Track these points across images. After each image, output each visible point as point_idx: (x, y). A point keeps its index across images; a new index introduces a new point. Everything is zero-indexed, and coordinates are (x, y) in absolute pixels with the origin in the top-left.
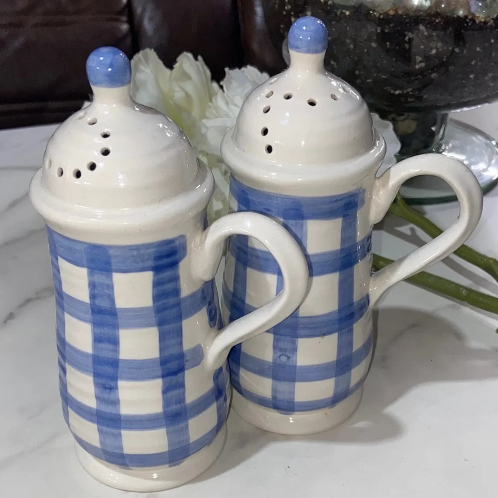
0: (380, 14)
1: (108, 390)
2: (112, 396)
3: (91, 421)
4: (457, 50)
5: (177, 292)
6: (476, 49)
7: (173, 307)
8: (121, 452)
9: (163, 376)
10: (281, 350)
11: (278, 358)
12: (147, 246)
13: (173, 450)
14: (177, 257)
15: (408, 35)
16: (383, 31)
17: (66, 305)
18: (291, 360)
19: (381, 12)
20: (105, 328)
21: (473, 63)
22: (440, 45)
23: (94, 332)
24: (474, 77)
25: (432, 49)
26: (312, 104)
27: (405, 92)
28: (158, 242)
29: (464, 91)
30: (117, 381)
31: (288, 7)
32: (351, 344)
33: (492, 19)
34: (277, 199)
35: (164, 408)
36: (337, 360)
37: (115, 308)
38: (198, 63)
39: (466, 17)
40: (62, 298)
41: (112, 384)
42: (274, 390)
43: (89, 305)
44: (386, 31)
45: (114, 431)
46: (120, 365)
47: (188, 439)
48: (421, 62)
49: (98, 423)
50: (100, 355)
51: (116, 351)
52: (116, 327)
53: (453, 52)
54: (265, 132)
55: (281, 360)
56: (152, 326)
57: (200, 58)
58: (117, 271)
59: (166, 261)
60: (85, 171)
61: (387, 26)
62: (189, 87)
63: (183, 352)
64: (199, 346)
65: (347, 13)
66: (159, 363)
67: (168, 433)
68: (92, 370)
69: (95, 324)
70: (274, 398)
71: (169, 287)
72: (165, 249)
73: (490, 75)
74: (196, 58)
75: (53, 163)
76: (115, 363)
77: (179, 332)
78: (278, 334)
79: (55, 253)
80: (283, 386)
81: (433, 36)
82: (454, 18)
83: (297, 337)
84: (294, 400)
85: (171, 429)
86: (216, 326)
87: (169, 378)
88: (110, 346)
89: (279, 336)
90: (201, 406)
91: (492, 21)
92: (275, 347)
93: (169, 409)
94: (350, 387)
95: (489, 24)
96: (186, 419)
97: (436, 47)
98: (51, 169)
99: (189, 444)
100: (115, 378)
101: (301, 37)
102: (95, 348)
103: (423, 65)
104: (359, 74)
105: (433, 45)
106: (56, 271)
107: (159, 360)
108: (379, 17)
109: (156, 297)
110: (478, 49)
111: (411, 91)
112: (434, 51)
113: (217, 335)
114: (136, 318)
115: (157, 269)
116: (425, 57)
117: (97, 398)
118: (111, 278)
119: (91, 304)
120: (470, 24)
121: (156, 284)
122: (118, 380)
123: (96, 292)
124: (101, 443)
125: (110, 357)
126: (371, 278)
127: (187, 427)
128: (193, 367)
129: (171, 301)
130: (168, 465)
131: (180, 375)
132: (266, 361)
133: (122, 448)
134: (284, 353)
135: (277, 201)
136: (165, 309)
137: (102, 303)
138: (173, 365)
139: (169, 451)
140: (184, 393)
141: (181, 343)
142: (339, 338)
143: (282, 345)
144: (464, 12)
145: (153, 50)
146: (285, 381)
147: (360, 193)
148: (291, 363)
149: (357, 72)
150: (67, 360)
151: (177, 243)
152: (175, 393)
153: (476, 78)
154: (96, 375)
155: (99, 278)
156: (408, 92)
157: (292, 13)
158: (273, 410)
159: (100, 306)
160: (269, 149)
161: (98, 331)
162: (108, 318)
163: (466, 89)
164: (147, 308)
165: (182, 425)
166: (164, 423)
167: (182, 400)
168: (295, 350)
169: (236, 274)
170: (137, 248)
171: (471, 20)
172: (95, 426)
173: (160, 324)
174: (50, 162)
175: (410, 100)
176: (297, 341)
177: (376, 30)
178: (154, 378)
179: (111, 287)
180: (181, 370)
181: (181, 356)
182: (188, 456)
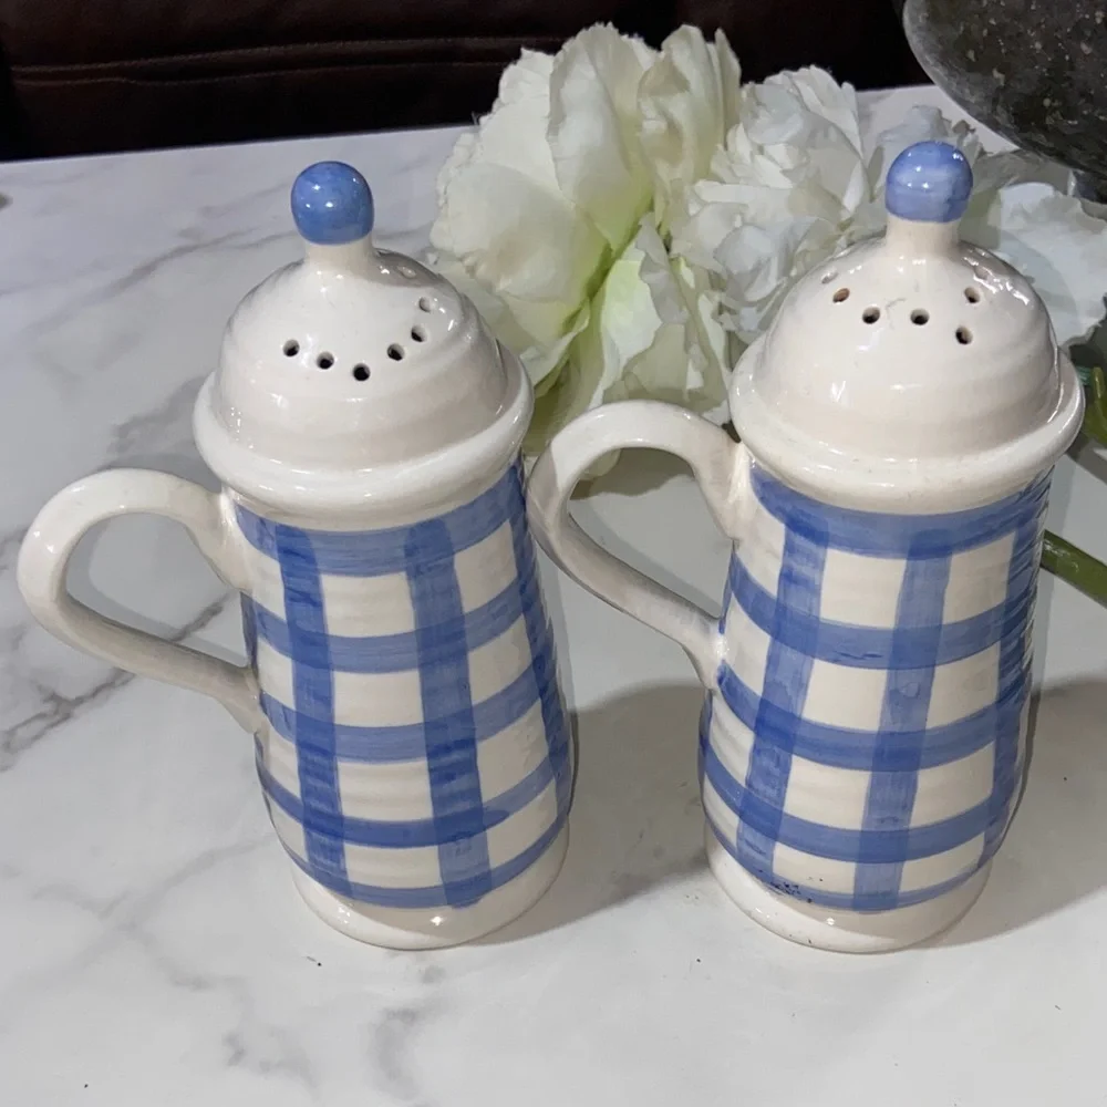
38: (710, 46)
57: (720, 34)
62: (679, 107)
74: (709, 36)
104: (1050, 106)
145: (610, 24)
149: (1047, 102)
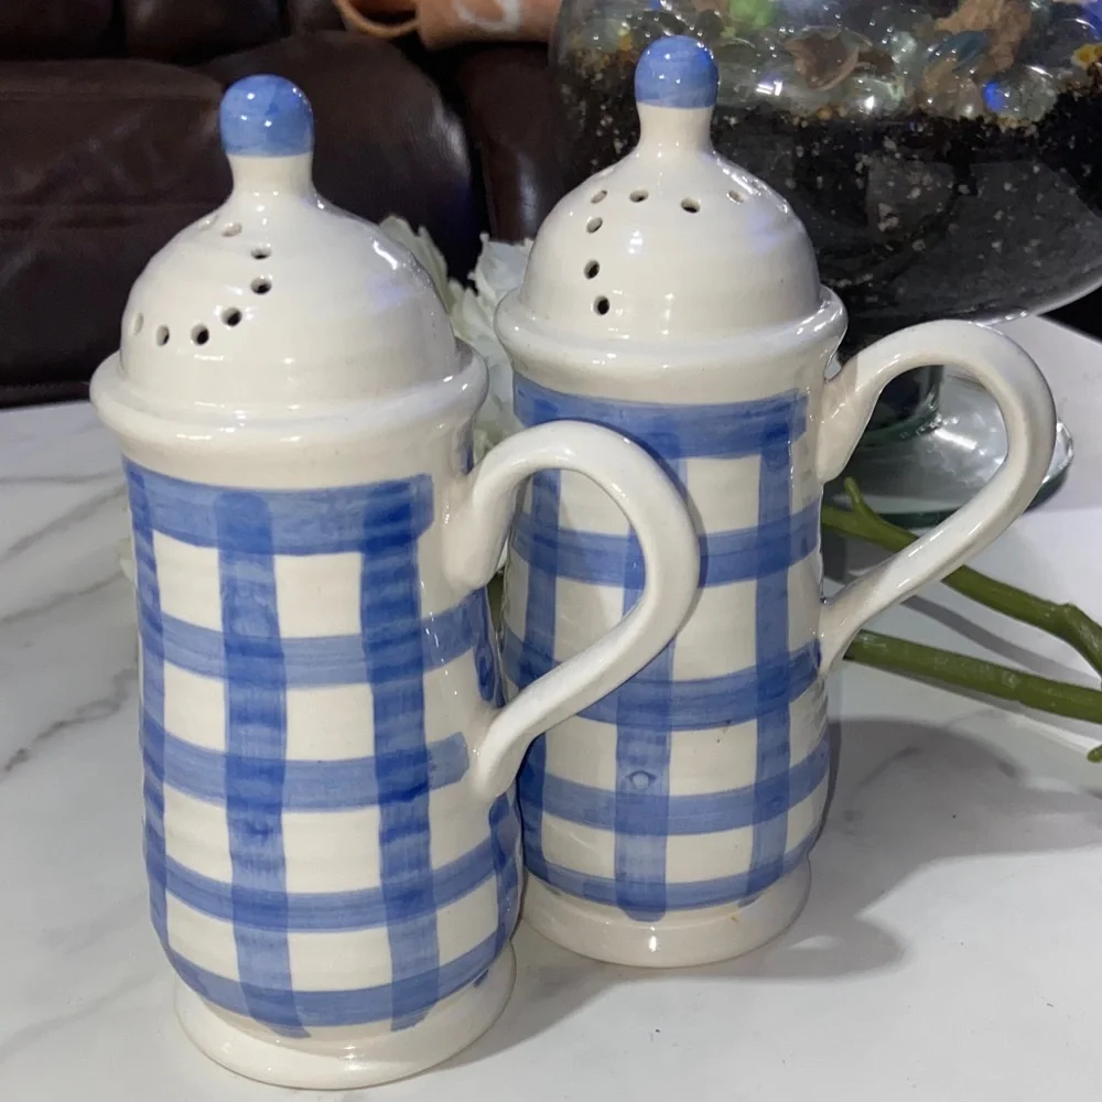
0: (802, 119)
1: (260, 837)
2: (268, 852)
3: (221, 915)
4: (963, 189)
5: (411, 604)
6: (1002, 188)
7: (404, 638)
8: (288, 989)
9: (384, 800)
10: (634, 760)
11: (628, 782)
12: (350, 493)
13: (404, 981)
14: (413, 523)
15: (861, 159)
16: (808, 154)
17: (168, 645)
18: (657, 782)
19: (805, 115)
20: (255, 688)
21: (998, 216)
22: (927, 179)
23: (231, 702)
24: (1003, 246)
25: (911, 188)
26: (691, 209)
27: (858, 282)
28: (374, 484)
29: (983, 278)
30: (280, 814)
31: (606, 121)
32: (785, 748)
33: (1034, 123)
34: (621, 411)
35: (383, 876)
36: (756, 785)
37: (279, 640)
38: (419, 240)
39: (980, 119)
40: (159, 629)
41: (270, 820)
42: (621, 859)
43: (222, 637)
44: (816, 153)
45: (272, 935)
46: (288, 776)
47: (435, 957)
48: (890, 215)
49: (235, 919)
50: (244, 754)
51: (280, 742)
52: (279, 684)
53: (956, 193)
54: (593, 271)
55: (634, 787)
56: (359, 681)
57: (422, 230)
58: (284, 551)
59: (390, 529)
60: (218, 329)
61: (817, 144)
63: (424, 745)
64: (460, 735)
65: (733, 121)
66: (372, 771)
67: (392, 938)
68: (222, 790)
69: (235, 679)
70: (620, 876)
71: (395, 591)
72: (388, 502)
73: (1034, 243)
74: (415, 231)
75: (146, 323)
76: (275, 771)
77: (416, 700)
78: (627, 725)
79: (144, 527)
80: (641, 847)
81: (913, 159)
82: (954, 122)
83: (670, 728)
84: (664, 880)
85: (400, 927)
86: (494, 701)
87: (395, 806)
88: (266, 731)
89: (628, 730)
90: (463, 878)
91: (1033, 129)
92: (620, 756)
93: (395, 880)
94: (786, 852)
95: (1028, 133)
96: (433, 907)
97: (922, 183)
98: (143, 329)
99: (438, 968)
100: (275, 808)
101: (662, 77)
102: (231, 736)
103: (894, 221)
105: (914, 178)
106: (146, 568)
107: (373, 762)
108: (800, 126)
109: (370, 613)
110: (1007, 187)
111: (870, 281)
112: (916, 193)
113: (495, 717)
114: (325, 663)
115: (371, 548)
116: (898, 206)
117: (234, 856)
118: (270, 568)
119: (225, 633)
120: (988, 134)
121: (370, 582)
122: (284, 809)
123: (238, 602)
124: (242, 968)
125: (266, 756)
126: (823, 608)
127: (433, 924)
128: (446, 783)
129: (402, 625)
130: (388, 1022)
131: (417, 800)
132: (600, 791)
133: (288, 977)
134: (639, 768)
135: (622, 417)
136: (385, 643)
137: (251, 629)
138: (405, 777)
139: (394, 984)
140: (427, 843)
141: (421, 725)
142: (761, 730)
143: (636, 748)
144: (975, 109)
146: (644, 833)
147: (796, 402)
148: (655, 789)
150: (166, 776)
151: (414, 491)
152: (406, 842)
153: (1007, 249)
154: (234, 802)
155: (244, 571)
156: (865, 284)
157: (617, 132)
158: (617, 910)
159: (247, 637)
160: (603, 307)
161: (242, 695)
162: (262, 664)
163: (985, 273)
164: (350, 638)
165: (423, 920)
166: (383, 914)
167: (422, 861)
168: (664, 760)
169: (532, 599)
170: (329, 496)
171: (989, 126)
172: (227, 927)
173: (377, 676)
174: (141, 319)
175: (869, 299)
176: (670, 737)
177: (794, 153)
178: (362, 803)
179: (269, 590)
180: (421, 788)
181: (421, 756)
182: (436, 1000)
